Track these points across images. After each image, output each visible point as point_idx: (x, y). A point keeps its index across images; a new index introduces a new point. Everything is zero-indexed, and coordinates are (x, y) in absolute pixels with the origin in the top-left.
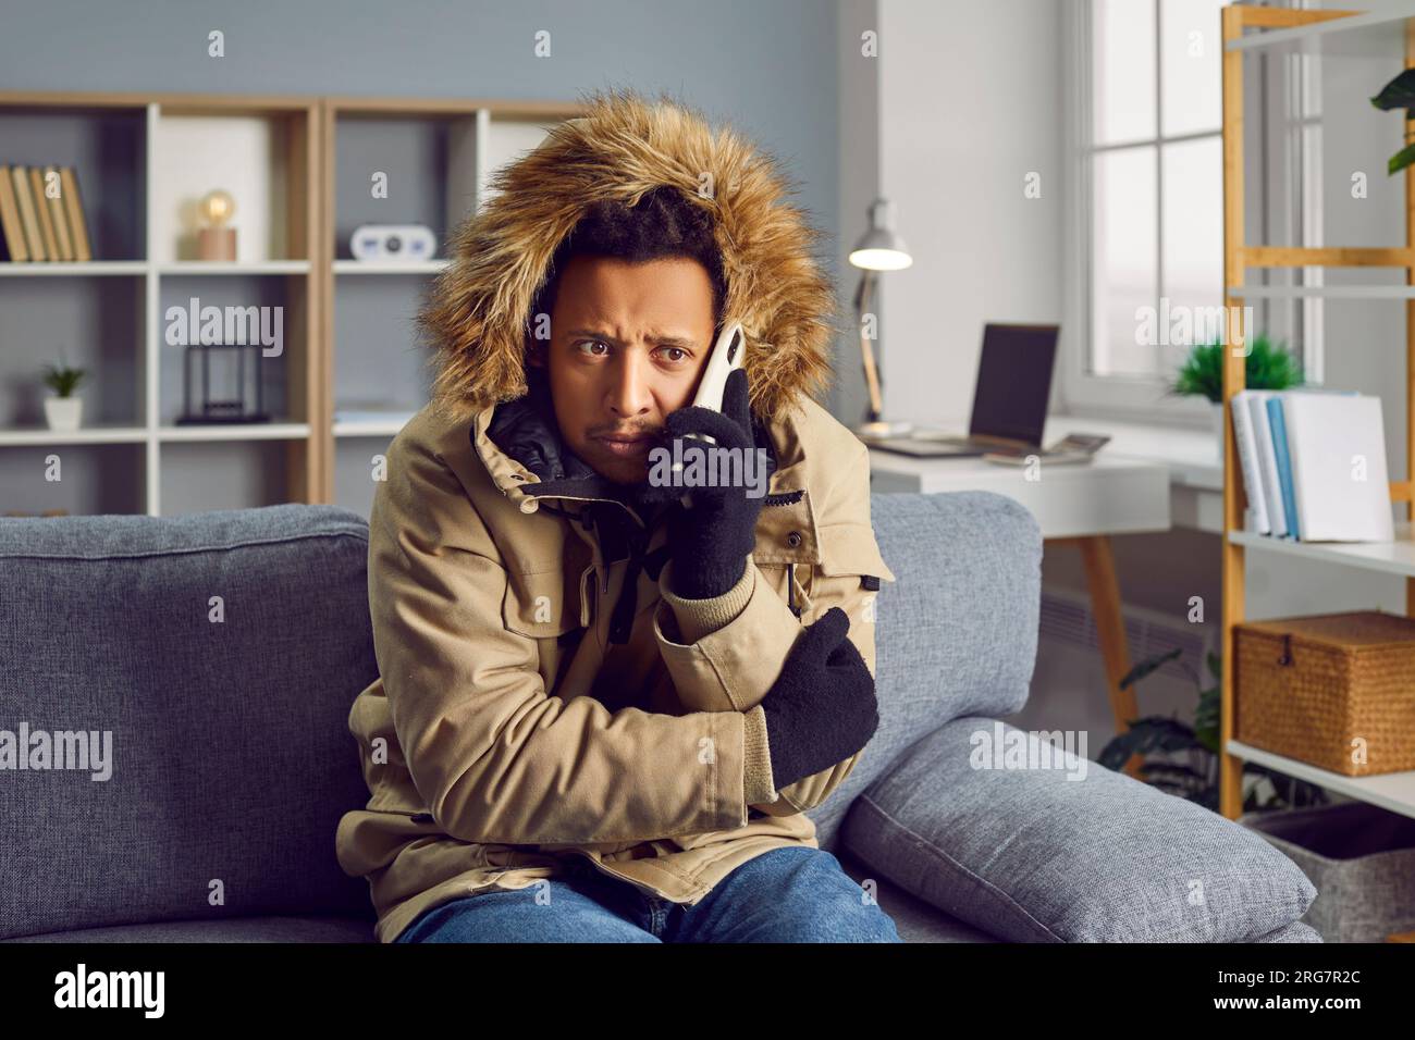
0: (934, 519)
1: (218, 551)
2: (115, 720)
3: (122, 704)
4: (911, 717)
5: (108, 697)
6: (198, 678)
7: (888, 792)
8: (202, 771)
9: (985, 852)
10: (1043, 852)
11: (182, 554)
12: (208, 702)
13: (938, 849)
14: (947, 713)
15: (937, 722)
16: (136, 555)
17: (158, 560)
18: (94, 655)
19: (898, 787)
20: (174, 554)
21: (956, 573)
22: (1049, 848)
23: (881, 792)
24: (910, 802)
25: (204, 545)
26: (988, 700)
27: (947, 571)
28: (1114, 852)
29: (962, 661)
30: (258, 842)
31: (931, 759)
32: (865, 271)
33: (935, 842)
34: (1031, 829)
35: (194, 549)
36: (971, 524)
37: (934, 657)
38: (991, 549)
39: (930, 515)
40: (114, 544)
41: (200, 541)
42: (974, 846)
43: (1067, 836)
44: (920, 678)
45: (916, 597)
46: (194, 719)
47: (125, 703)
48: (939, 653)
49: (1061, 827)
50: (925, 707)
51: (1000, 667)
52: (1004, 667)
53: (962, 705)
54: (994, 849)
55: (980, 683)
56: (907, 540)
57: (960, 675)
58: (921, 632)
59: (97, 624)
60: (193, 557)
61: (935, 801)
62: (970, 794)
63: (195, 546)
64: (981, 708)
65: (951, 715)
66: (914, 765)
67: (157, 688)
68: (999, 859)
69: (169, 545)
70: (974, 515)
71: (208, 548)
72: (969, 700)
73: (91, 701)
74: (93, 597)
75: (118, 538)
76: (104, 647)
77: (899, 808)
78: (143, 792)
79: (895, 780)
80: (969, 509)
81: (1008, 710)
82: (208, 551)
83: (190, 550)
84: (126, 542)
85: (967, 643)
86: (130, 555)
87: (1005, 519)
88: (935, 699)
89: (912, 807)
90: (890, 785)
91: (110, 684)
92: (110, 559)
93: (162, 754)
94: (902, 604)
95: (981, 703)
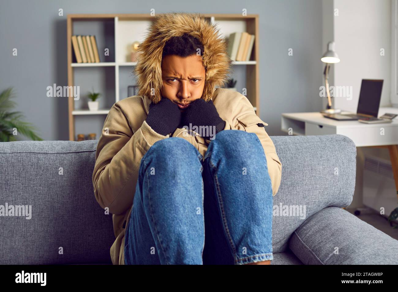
0: (318, 143)
1: (90, 151)
2: (56, 202)
3: (58, 197)
4: (309, 207)
5: (54, 195)
6: (81, 190)
7: (302, 231)
8: (81, 218)
9: (326, 255)
10: (344, 258)
11: (79, 152)
12: (84, 197)
13: (313, 252)
14: (322, 205)
15: (319, 209)
16: (65, 152)
17: (71, 154)
18: (50, 182)
19: (305, 230)
20: (76, 152)
21: (324, 160)
22: (346, 256)
23: (300, 231)
24: (308, 235)
25: (86, 150)
26: (337, 201)
27: (321, 160)
28: (367, 259)
29: (326, 188)
30: (98, 240)
31: (316, 221)
32: (327, 64)
33: (313, 250)
34: (342, 248)
35: (83, 151)
36: (331, 145)
37: (316, 187)
38: (337, 152)
39: (317, 142)
40: (59, 149)
41: (85, 148)
42: (323, 253)
43: (352, 253)
44: (311, 194)
45: (310, 168)
46: (79, 202)
47: (59, 197)
48: (318, 186)
49: (351, 249)
50: (314, 204)
51: (340, 190)
52: (342, 191)
53: (328, 203)
54: (329, 255)
55: (333, 195)
56: (308, 150)
57: (326, 193)
58: (311, 179)
59: (51, 173)
60: (82, 153)
61: (315, 235)
62: (325, 234)
63: (83, 150)
64: (334, 204)
65: (324, 206)
66: (311, 223)
67: (69, 192)
68: (330, 258)
69: (75, 150)
70: (332, 142)
71: (87, 150)
72: (330, 201)
73: (48, 196)
74: (51, 164)
75: (60, 147)
76: (53, 180)
77: (304, 237)
78: (63, 224)
79: (304, 228)
80: (331, 140)
81: (345, 204)
82: (87, 151)
83: (81, 151)
84: (62, 148)
85: (328, 182)
86: (63, 152)
87: (343, 143)
88: (317, 201)
89: (308, 237)
90: (303, 229)
91: (54, 191)
92: (57, 153)
93: (69, 212)
94: (305, 170)
95: (334, 202)
